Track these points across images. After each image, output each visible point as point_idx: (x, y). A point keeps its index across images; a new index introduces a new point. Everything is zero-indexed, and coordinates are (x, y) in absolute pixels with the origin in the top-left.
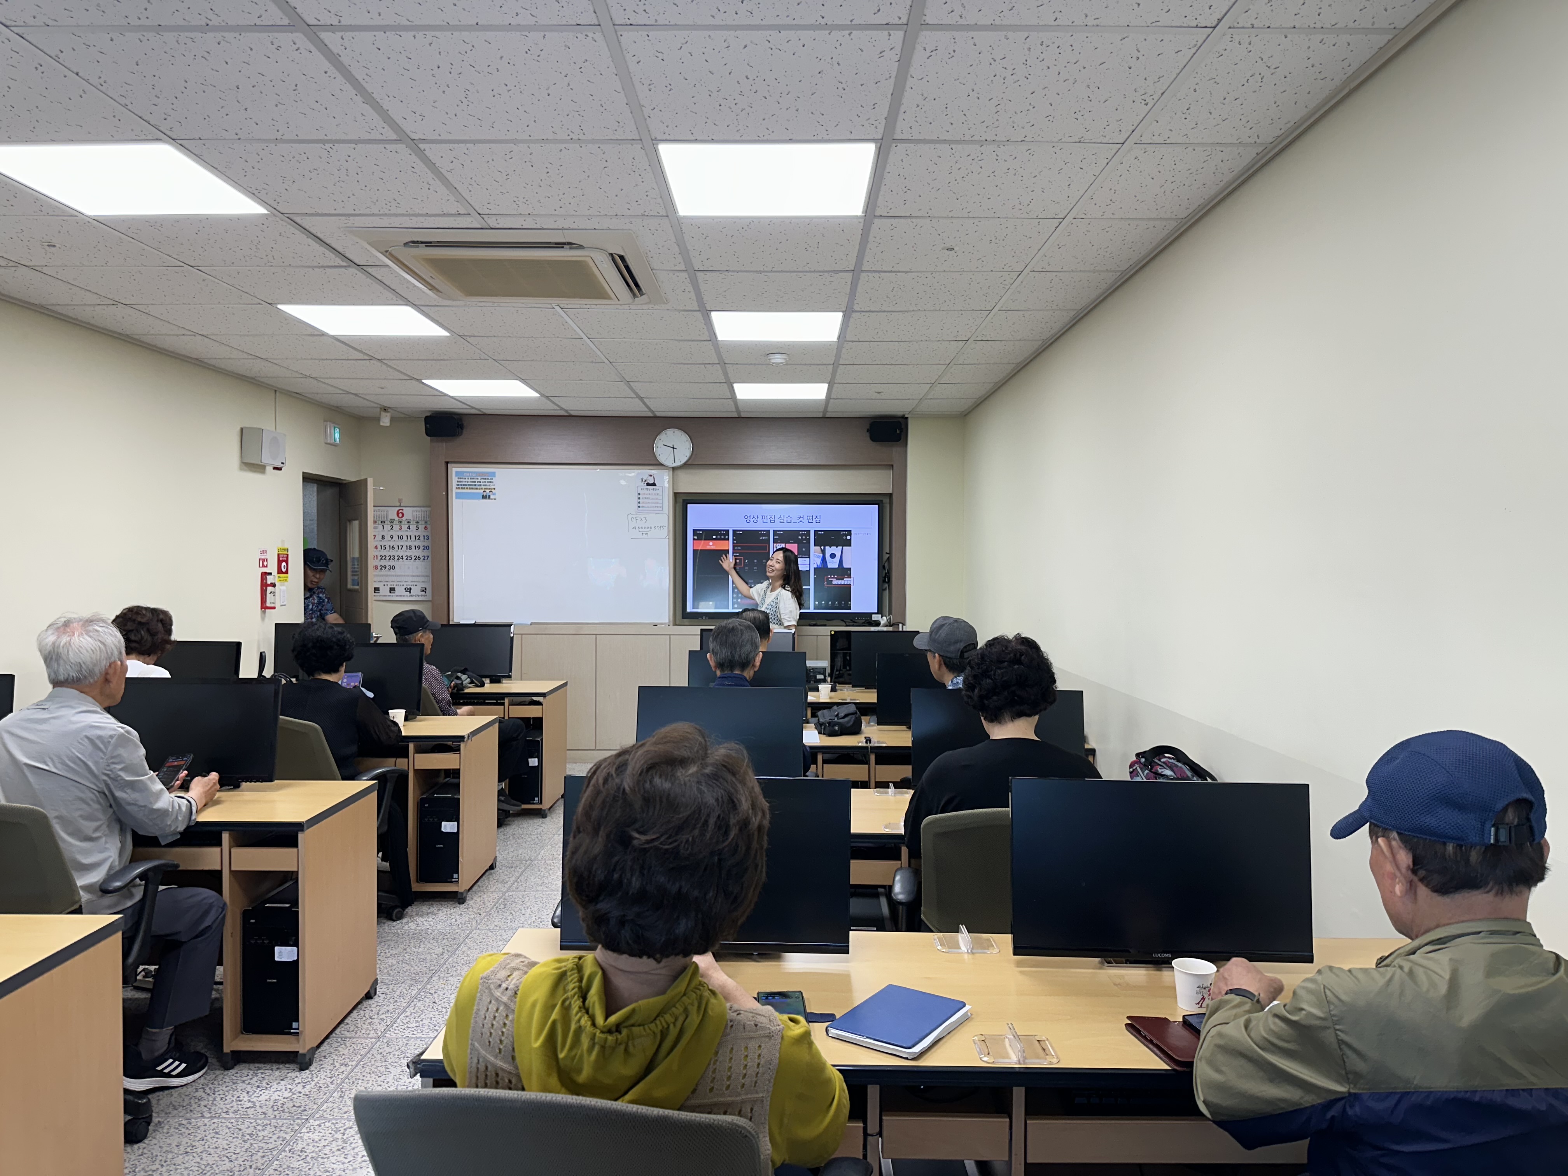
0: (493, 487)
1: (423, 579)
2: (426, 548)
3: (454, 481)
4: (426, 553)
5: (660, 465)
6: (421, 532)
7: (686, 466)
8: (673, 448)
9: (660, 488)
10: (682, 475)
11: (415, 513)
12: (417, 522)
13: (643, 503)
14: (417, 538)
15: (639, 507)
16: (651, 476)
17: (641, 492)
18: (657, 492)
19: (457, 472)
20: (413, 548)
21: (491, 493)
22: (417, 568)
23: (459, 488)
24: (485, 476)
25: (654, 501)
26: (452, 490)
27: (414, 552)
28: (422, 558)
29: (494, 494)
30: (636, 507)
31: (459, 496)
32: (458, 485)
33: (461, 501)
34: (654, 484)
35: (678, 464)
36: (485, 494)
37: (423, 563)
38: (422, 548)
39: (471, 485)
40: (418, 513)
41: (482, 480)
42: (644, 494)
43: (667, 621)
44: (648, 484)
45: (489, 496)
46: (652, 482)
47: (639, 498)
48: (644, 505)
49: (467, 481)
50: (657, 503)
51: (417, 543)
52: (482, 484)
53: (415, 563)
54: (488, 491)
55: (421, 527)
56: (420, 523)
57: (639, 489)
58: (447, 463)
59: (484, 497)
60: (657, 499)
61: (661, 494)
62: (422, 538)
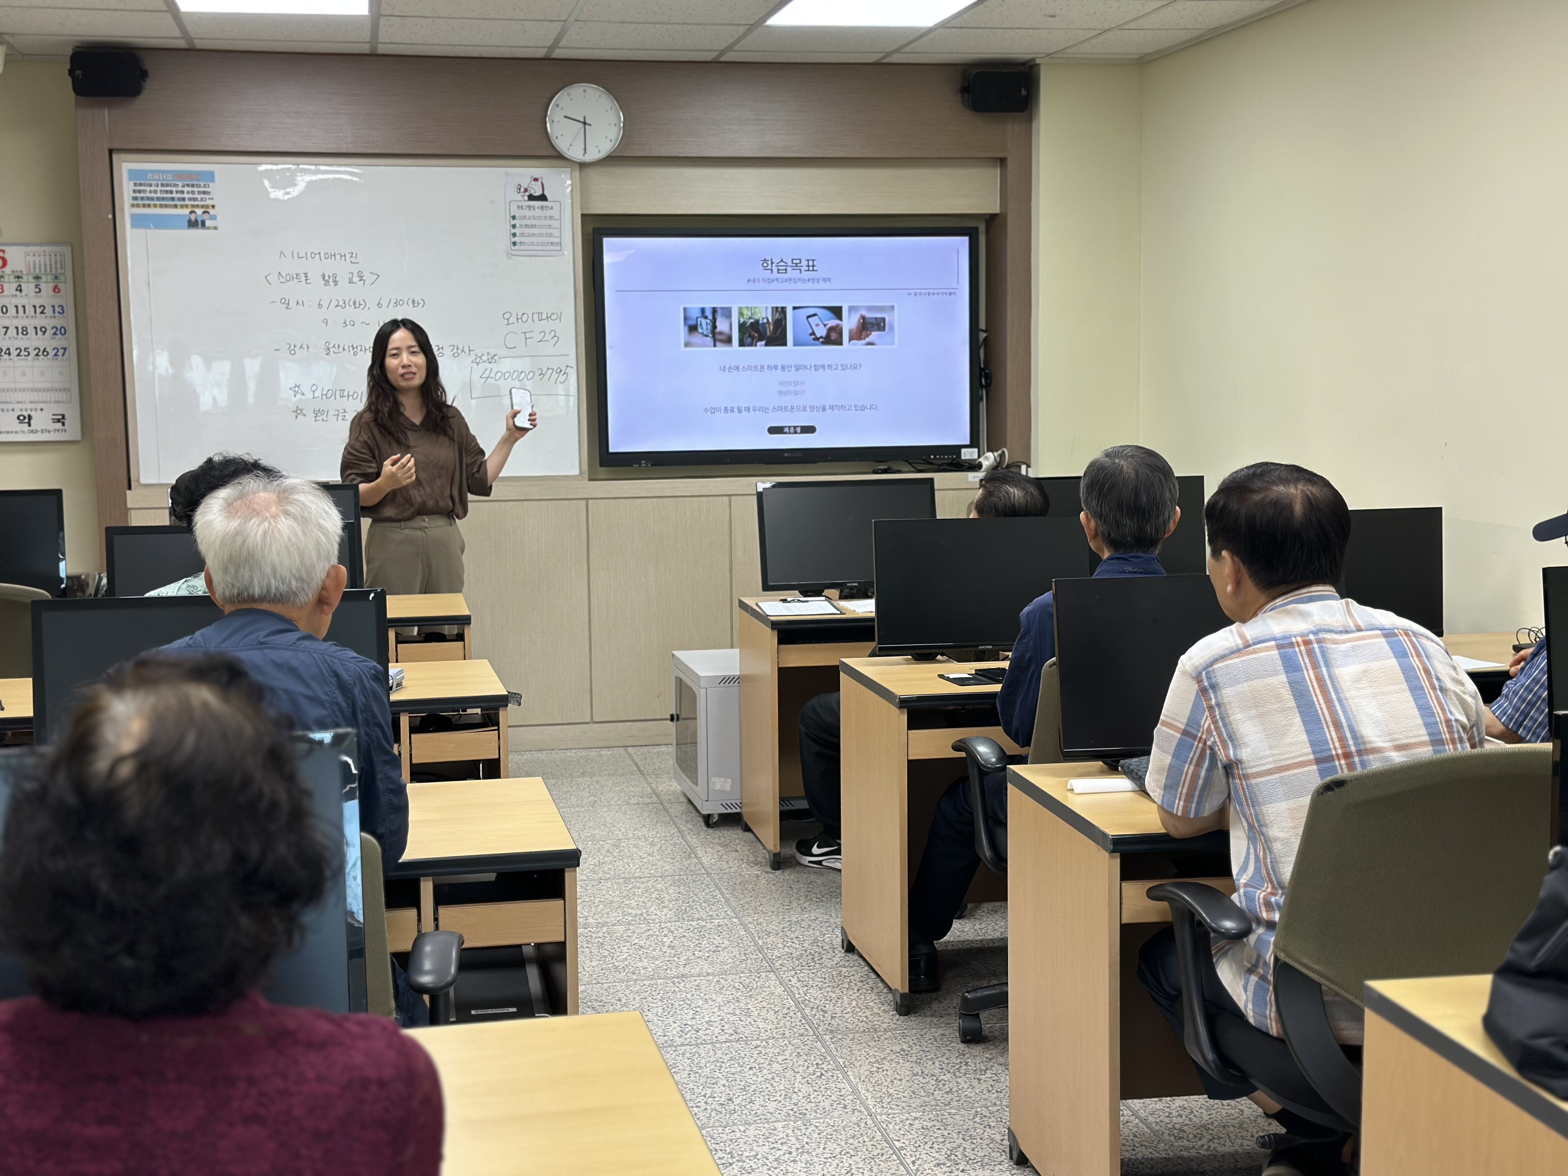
0: (209, 202)
1: (54, 396)
2: (60, 331)
3: (126, 189)
4: (59, 342)
5: (556, 157)
6: (47, 298)
7: (612, 160)
8: (585, 123)
9: (556, 206)
10: (599, 179)
11: (31, 259)
12: (37, 278)
13: (522, 235)
14: (39, 310)
15: (514, 244)
16: (536, 180)
17: (518, 213)
18: (549, 213)
19: (133, 174)
20: (31, 331)
21: (206, 216)
22: (42, 373)
23: (138, 206)
24: (191, 178)
25: (544, 231)
26: (123, 209)
27: (34, 341)
28: (52, 353)
29: (214, 218)
30: (508, 243)
31: (139, 222)
32: (135, 198)
33: (141, 232)
34: (543, 198)
35: (593, 155)
36: (193, 217)
37: (55, 363)
38: (50, 332)
39: (163, 199)
40: (37, 258)
41: (186, 189)
42: (524, 217)
43: (576, 472)
44: (531, 198)
45: (203, 223)
46: (538, 193)
47: (514, 226)
48: (523, 239)
49: (154, 190)
50: (551, 235)
51: (40, 321)
52: (186, 196)
53: (36, 363)
54: (199, 211)
55: (47, 288)
56: (44, 278)
57: (514, 206)
58: (111, 152)
59: (193, 224)
60: (550, 227)
61: (557, 216)
62: (49, 311)
